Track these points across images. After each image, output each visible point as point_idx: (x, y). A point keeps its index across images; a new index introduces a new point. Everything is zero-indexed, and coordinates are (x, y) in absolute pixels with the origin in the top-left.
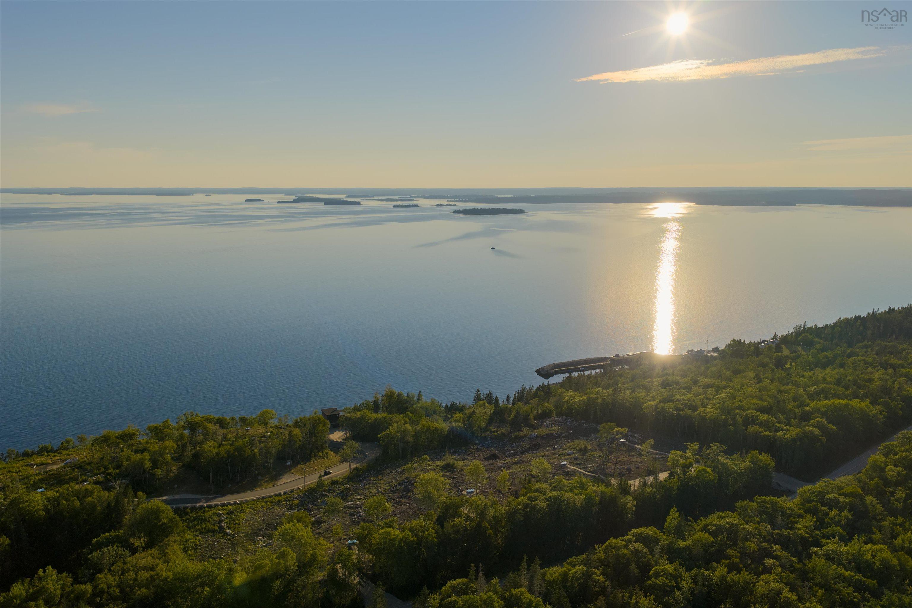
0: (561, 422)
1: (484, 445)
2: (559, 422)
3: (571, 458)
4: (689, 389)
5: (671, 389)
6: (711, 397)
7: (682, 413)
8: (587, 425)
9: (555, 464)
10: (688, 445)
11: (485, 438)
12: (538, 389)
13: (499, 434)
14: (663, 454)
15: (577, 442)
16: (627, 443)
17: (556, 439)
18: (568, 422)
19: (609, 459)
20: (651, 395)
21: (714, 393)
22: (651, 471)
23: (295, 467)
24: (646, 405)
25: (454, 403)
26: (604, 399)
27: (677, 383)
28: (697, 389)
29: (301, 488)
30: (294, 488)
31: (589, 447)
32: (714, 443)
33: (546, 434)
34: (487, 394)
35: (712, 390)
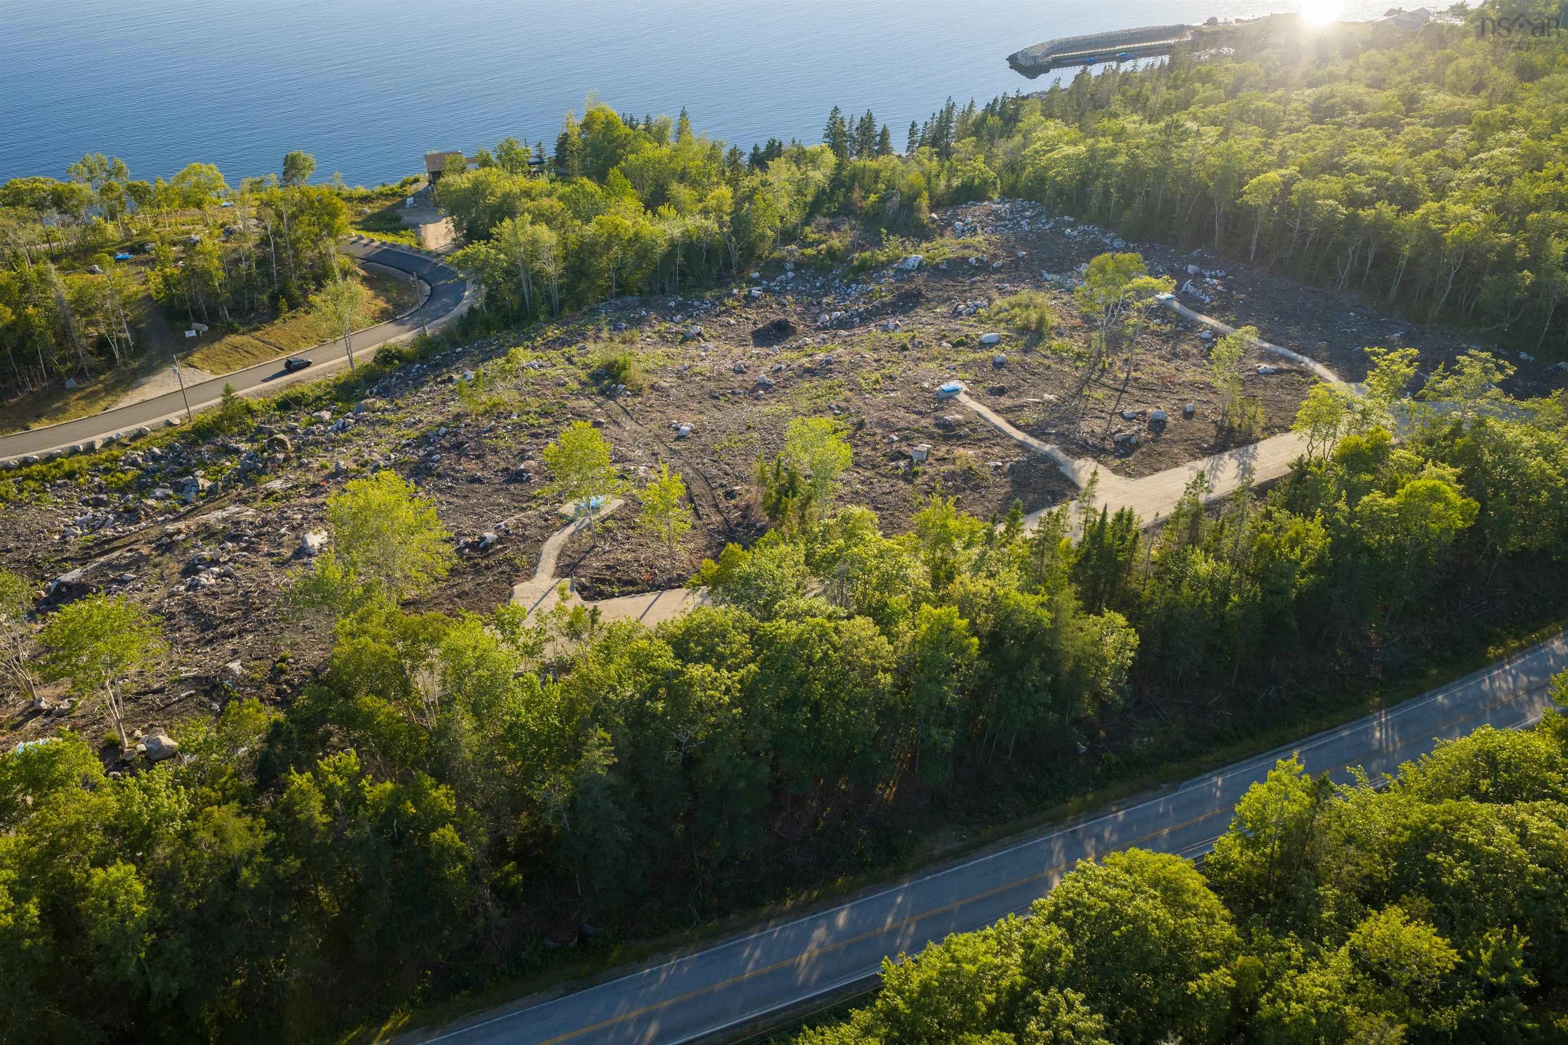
0: (1005, 219)
1: (773, 284)
2: (999, 218)
3: (982, 365)
4: (1391, 126)
5: (1340, 126)
6: (1461, 156)
7: (1367, 213)
8: (1075, 233)
9: (923, 389)
10: (1376, 354)
11: (779, 265)
12: (990, 109)
13: (819, 252)
14: (1282, 357)
15: (1025, 294)
16: (1176, 305)
17: (973, 275)
18: (1024, 218)
19: (1103, 370)
20: (1277, 148)
21: (1473, 145)
22: (1231, 430)
23: (213, 342)
24: (1254, 181)
25: (774, 141)
26: (1134, 157)
27: (1359, 107)
28: (1415, 130)
29: (177, 421)
30: (147, 423)
31: (1053, 319)
32: (1472, 352)
33: (949, 261)
34: (862, 119)
35: (1464, 134)
